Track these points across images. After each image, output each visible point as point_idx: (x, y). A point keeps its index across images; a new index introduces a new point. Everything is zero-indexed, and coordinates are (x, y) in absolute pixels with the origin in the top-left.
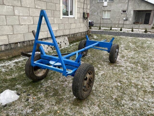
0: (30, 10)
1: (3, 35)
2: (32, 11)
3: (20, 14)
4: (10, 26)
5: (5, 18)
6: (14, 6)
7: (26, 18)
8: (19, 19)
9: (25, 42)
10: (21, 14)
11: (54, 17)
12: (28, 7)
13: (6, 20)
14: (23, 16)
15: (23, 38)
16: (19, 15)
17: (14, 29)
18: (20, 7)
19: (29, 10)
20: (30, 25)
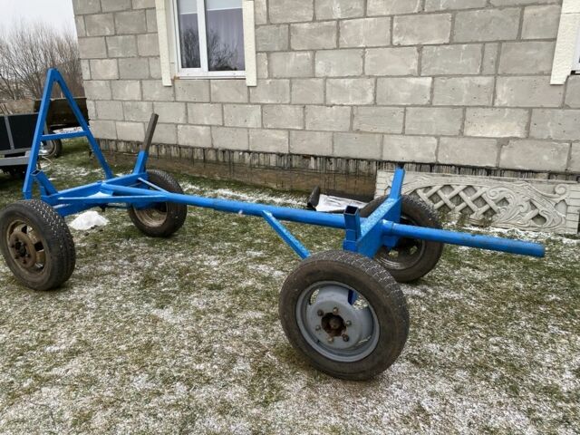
0: (368, 56)
3: (329, 71)
4: (298, 108)
5: (288, 85)
6: (314, 51)
7: (346, 83)
8: (325, 87)
9: (332, 160)
10: (333, 73)
11: (496, 75)
12: (361, 46)
13: (291, 91)
14: (338, 78)
15: (328, 145)
16: (326, 74)
17: (307, 116)
18: (335, 49)
19: (363, 57)
20: (361, 106)
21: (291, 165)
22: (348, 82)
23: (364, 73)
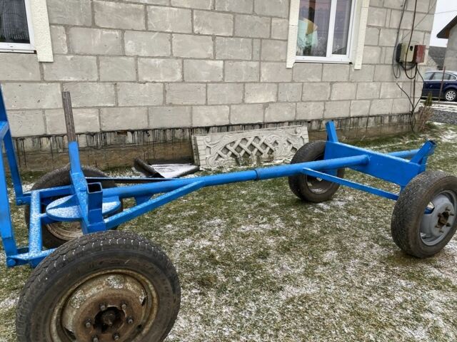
0: (175, 40)
1: (85, 107)
2: (179, 43)
3: (140, 51)
4: (108, 85)
5: (94, 63)
6: (123, 31)
7: (157, 62)
8: (136, 65)
9: (150, 132)
10: (144, 53)
11: (260, 61)
12: (169, 31)
13: (99, 68)
14: (149, 57)
15: (144, 118)
16: (137, 54)
17: (118, 92)
18: (143, 31)
19: (171, 41)
20: (172, 82)
21: (106, 143)
22: (158, 62)
23: (172, 54)
